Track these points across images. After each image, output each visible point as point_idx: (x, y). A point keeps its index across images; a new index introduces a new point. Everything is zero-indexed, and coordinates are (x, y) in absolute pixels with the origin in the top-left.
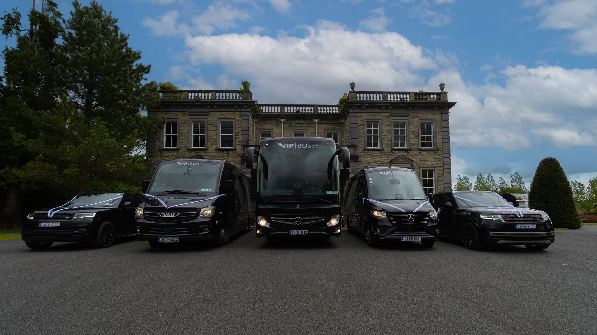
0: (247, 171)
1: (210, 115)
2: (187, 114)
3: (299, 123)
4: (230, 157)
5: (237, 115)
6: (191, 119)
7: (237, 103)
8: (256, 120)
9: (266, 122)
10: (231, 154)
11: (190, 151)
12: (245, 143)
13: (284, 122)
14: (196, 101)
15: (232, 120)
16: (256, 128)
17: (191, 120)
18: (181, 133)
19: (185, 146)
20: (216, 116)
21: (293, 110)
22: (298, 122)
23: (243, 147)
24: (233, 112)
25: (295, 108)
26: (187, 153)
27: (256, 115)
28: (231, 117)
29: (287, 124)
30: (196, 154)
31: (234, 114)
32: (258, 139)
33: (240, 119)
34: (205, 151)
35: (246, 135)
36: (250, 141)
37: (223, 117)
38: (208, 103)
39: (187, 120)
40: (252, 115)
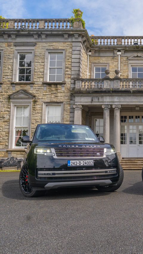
0: (77, 108)
1: (37, 46)
2: (12, 45)
3: (137, 56)
4: (59, 92)
5: (67, 46)
6: (16, 50)
7: (67, 32)
8: (90, 53)
9: (102, 55)
10: (60, 89)
11: (14, 85)
12: (76, 76)
13: (120, 55)
14: (23, 31)
15: (62, 51)
16: (90, 62)
17: (17, 52)
18: (5, 66)
19: (9, 80)
20: (44, 47)
21: (131, 43)
22: (135, 54)
23: (73, 81)
24: (62, 43)
25: (133, 40)
26: (11, 87)
27: (90, 47)
28: (60, 48)
29: (124, 57)
30: (21, 89)
31: (64, 45)
32: (92, 74)
33: (71, 50)
34: (31, 85)
35: (77, 68)
36: (81, 75)
37: (51, 48)
38: (35, 33)
39: (11, 52)
40: (85, 46)
